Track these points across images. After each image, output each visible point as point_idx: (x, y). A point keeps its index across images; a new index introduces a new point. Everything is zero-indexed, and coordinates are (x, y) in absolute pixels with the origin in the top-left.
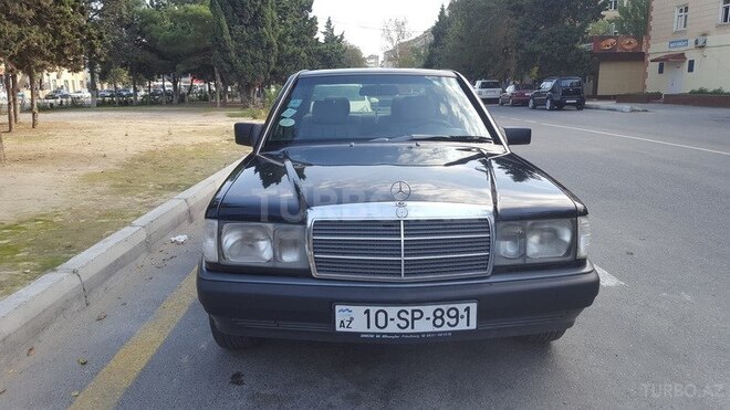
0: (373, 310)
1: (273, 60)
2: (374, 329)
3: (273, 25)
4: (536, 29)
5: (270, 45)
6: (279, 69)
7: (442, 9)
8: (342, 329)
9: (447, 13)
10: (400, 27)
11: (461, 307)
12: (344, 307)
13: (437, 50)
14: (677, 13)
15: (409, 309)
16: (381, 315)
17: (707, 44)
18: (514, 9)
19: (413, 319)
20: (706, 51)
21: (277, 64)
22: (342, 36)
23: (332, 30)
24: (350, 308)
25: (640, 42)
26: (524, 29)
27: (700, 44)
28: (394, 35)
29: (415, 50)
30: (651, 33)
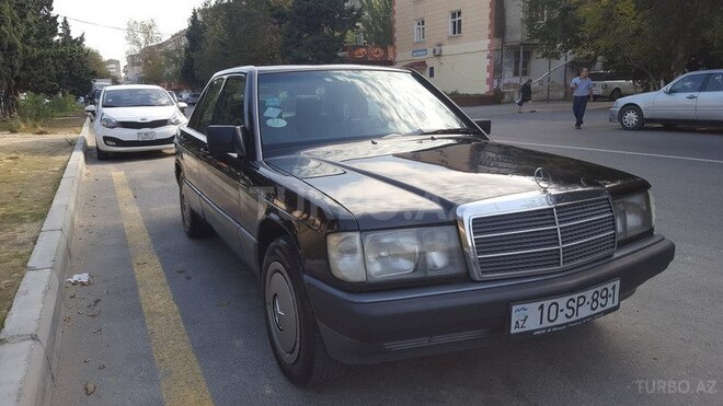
0: (546, 303)
1: (17, 64)
2: (546, 324)
3: (14, 24)
4: (300, 37)
5: (12, 47)
6: (24, 74)
7: (195, 13)
8: (517, 330)
9: (199, 18)
10: (147, 29)
11: (609, 286)
12: (520, 307)
13: (194, 55)
14: (416, 26)
15: (575, 297)
16: (554, 308)
17: (443, 53)
18: (276, 17)
19: (578, 306)
20: (443, 59)
21: (23, 68)
22: (82, 39)
23: (69, 32)
24: (526, 306)
25: (386, 52)
26: (289, 36)
27: (437, 53)
28: (141, 37)
29: (168, 54)
30: (396, 43)
